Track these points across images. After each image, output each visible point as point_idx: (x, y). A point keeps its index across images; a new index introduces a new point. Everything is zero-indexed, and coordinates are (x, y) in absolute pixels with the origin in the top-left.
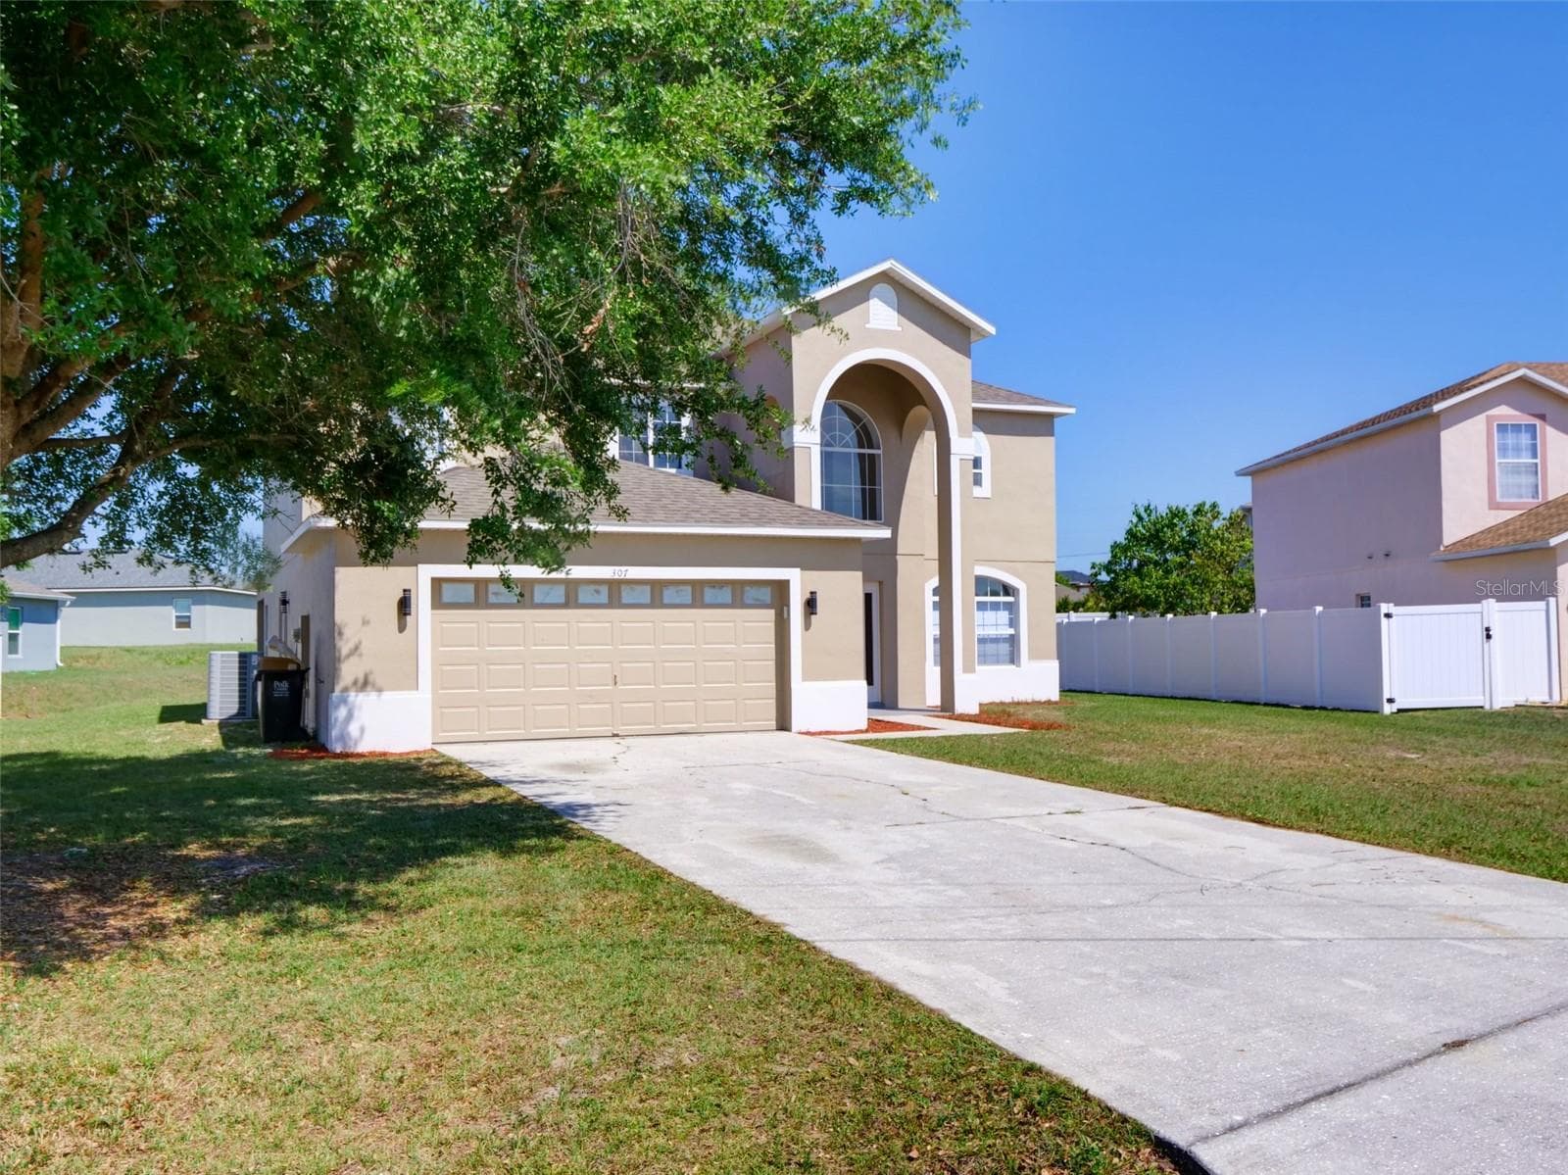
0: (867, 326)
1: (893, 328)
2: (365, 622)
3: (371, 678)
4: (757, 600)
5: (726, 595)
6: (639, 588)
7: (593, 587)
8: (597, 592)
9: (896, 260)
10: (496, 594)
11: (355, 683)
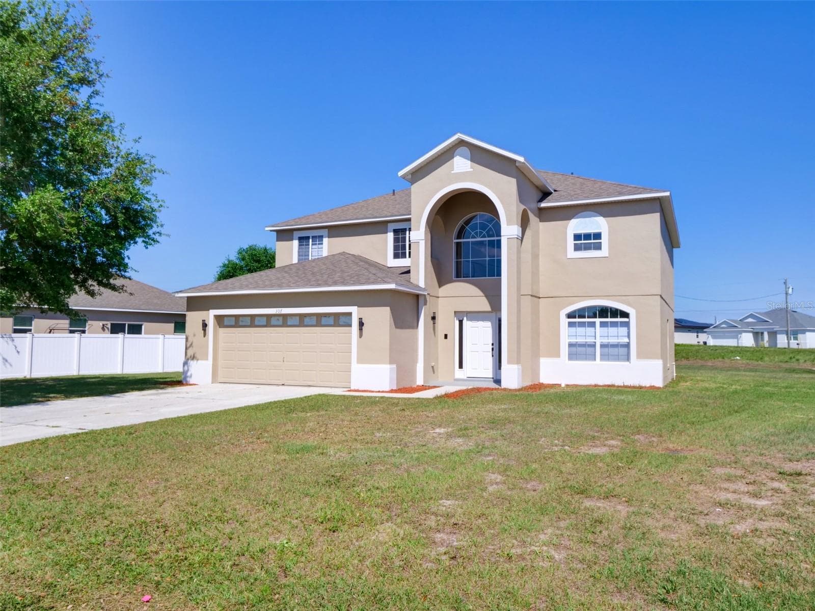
0: (452, 172)
1: (468, 170)
2: (194, 335)
3: (195, 355)
4: (344, 322)
5: (331, 320)
6: (294, 318)
7: (276, 318)
8: (278, 320)
9: (461, 133)
10: (242, 321)
11: (191, 357)
